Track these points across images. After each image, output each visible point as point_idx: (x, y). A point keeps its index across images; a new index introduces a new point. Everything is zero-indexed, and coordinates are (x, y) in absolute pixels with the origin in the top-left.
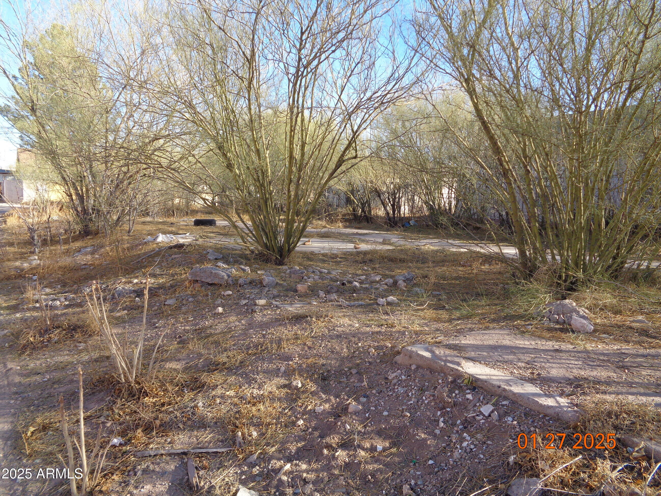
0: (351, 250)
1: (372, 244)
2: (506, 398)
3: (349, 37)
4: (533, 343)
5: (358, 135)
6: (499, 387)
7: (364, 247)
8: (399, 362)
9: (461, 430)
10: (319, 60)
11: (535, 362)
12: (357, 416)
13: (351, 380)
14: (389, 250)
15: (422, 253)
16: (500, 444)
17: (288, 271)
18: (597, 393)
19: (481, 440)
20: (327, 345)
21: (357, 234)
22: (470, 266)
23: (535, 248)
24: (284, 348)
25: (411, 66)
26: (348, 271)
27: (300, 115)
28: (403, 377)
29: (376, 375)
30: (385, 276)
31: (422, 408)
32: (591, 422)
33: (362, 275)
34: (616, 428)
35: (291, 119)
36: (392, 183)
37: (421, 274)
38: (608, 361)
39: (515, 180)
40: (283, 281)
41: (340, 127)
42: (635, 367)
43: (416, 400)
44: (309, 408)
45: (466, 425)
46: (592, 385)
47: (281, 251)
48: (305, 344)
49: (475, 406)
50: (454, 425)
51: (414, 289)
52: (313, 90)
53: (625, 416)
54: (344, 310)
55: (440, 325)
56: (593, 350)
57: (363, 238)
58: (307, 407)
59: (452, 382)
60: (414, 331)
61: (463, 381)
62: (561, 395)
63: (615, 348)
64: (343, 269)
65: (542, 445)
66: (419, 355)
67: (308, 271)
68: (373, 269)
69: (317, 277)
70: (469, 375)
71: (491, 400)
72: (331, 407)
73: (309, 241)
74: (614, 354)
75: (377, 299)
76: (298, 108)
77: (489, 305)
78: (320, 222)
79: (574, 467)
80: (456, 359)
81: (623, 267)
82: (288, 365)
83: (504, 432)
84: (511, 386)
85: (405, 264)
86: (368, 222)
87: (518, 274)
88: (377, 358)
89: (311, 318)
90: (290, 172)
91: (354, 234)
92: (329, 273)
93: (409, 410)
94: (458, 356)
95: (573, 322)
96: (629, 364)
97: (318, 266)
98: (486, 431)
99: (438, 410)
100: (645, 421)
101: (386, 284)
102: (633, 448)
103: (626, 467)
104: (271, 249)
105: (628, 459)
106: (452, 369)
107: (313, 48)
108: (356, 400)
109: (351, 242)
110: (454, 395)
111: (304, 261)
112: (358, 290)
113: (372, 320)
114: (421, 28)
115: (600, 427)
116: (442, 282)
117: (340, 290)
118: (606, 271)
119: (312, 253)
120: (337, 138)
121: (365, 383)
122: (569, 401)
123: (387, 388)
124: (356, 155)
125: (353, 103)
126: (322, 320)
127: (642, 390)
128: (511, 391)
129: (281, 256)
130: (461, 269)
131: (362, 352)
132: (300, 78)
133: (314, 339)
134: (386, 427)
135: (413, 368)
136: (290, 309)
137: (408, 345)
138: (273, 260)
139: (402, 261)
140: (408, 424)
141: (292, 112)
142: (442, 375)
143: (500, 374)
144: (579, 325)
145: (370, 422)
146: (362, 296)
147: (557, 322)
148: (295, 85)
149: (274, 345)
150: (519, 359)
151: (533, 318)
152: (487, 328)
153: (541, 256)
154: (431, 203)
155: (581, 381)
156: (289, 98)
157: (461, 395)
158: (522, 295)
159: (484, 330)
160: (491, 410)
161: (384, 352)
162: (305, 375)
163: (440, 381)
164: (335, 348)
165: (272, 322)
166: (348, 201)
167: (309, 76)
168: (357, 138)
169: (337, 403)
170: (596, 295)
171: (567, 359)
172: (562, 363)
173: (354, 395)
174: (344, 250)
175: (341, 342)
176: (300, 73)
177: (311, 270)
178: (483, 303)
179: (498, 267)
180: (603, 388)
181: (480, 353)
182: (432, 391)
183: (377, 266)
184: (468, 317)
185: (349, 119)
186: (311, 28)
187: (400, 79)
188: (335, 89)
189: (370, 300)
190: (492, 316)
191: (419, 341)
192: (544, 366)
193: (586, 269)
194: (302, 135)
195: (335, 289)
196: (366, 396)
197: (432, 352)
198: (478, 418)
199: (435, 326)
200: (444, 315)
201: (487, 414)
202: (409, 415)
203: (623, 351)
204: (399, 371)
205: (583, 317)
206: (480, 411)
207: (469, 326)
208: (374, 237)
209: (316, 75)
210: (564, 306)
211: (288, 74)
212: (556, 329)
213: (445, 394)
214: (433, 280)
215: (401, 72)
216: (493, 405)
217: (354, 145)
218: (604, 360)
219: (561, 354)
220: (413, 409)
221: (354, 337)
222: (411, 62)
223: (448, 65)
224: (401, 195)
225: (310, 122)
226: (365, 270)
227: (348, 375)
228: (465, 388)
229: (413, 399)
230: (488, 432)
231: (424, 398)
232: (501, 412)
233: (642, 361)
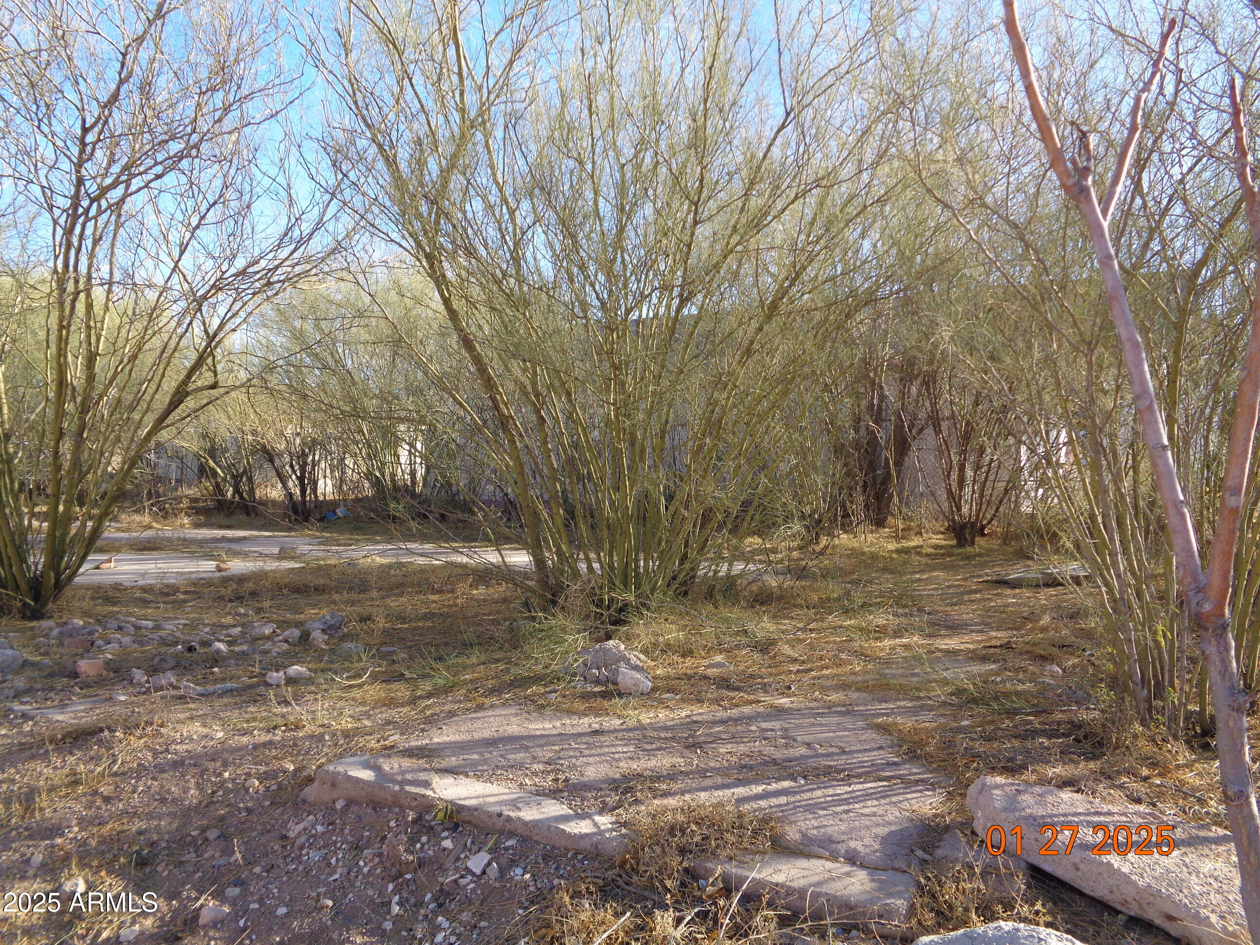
0: (210, 575)
1: (255, 559)
2: (511, 834)
3: (194, 152)
4: (558, 724)
5: (219, 342)
6: (500, 815)
7: (237, 566)
8: (311, 799)
9: (432, 912)
10: (127, 188)
11: (560, 758)
12: (218, 930)
13: (206, 855)
14: (293, 569)
15: (359, 572)
16: (502, 923)
17: (56, 632)
18: (655, 798)
19: (469, 923)
20: (149, 788)
21: (224, 539)
22: (452, 591)
23: (559, 553)
24: (41, 809)
25: (325, 219)
26: (203, 620)
27: (82, 296)
28: (319, 828)
29: (262, 834)
30: (284, 624)
31: (358, 884)
32: (646, 849)
33: (234, 626)
34: (683, 851)
35: (61, 304)
36: (298, 434)
37: (359, 613)
38: (673, 738)
39: (521, 435)
40: (41, 654)
41: (179, 324)
42: (710, 743)
43: (345, 870)
44: (105, 935)
45: (441, 900)
46: (648, 784)
47: (36, 587)
48: (95, 793)
49: (458, 859)
50: (420, 904)
51: (344, 645)
52: (113, 245)
53: (694, 828)
54: (191, 706)
55: (393, 713)
56: (651, 724)
57: (235, 547)
58: (99, 933)
59: (414, 822)
60: (342, 731)
61: (435, 816)
62: (601, 812)
63: (684, 714)
64: (191, 616)
65: (570, 907)
66: (350, 778)
67: (105, 629)
68: (259, 610)
69: (127, 640)
70: (446, 801)
71: (485, 843)
72: (158, 923)
73: (109, 561)
74: (682, 724)
75: (265, 675)
76: (77, 282)
77: (484, 663)
78: (137, 518)
79: (621, 934)
80: (422, 776)
81: (694, 577)
82: (53, 846)
83: (509, 899)
84: (519, 809)
85: (326, 596)
86: (248, 514)
87: (534, 601)
88: (265, 797)
89: (112, 731)
90: (60, 414)
91: (215, 540)
92: (157, 627)
93: (330, 894)
94: (425, 770)
95: (620, 678)
96: (702, 739)
97: (131, 615)
98: (477, 903)
99: (389, 882)
100: (721, 831)
101: (286, 641)
102: (707, 879)
103: (697, 915)
104: (10, 583)
105: (700, 901)
106: (415, 797)
107: (112, 161)
108: (218, 895)
109: (210, 557)
110: (418, 846)
111: (96, 605)
112: (225, 659)
113: (255, 719)
114: (339, 155)
115: (658, 856)
116: (399, 626)
117: (183, 662)
118: (669, 585)
119: (117, 587)
120: (173, 344)
121: (238, 856)
122: (614, 819)
123: (285, 857)
124: (216, 383)
125: (206, 279)
126: (138, 732)
127: (719, 780)
128: (519, 819)
129: (36, 599)
130: (435, 597)
131: (231, 791)
132: (81, 220)
133: (118, 779)
134: (282, 939)
135: (338, 807)
136: (60, 717)
137: (330, 761)
138: (15, 611)
139: (320, 590)
140: (329, 923)
141: (62, 290)
142: (397, 810)
143: (502, 790)
144: (629, 683)
145: (249, 937)
146: (233, 670)
147: (597, 682)
148: (69, 231)
149: (16, 807)
150: (535, 758)
151: (558, 680)
152: (480, 707)
153: (570, 567)
154: (378, 474)
155: (632, 780)
156: (56, 257)
157: (432, 843)
158: (540, 639)
159: (475, 712)
160: (485, 862)
161: (279, 784)
162: (95, 863)
163: (392, 824)
164: (169, 792)
165: (10, 753)
166: (203, 471)
167: (104, 217)
168: (216, 347)
169: (174, 912)
170: (654, 627)
171: (612, 745)
172: (603, 755)
173: (212, 885)
174: (193, 576)
175: (183, 776)
176: (81, 210)
177: (115, 624)
178: (474, 660)
179: (501, 589)
180: (664, 787)
181: (466, 757)
182: (377, 845)
183: (267, 604)
184: (446, 690)
185: (200, 310)
186: (106, 122)
187: (303, 241)
188: (164, 247)
189: (251, 678)
190: (490, 684)
191: (351, 749)
192: (574, 764)
193: (640, 584)
194: (89, 336)
195: (171, 663)
196: (239, 883)
197: (377, 768)
198: (463, 882)
199: (382, 715)
200: (401, 691)
201: (478, 871)
202: (330, 903)
203: (695, 718)
204: (311, 817)
205: (636, 668)
206: (467, 868)
207: (447, 708)
208: (260, 545)
209: (119, 216)
210: (606, 652)
211: (51, 208)
212: (595, 695)
213: (401, 848)
214: (381, 623)
215: (306, 227)
216: (490, 851)
217: (209, 361)
218: (666, 738)
219: (602, 739)
220: (337, 891)
221: (213, 760)
222: (325, 211)
223: (394, 226)
224: (317, 457)
225: (107, 309)
226: (240, 615)
227: (199, 845)
228: (439, 828)
229: (339, 870)
230: (481, 904)
231: (361, 863)
232: (504, 861)
233: (720, 732)
